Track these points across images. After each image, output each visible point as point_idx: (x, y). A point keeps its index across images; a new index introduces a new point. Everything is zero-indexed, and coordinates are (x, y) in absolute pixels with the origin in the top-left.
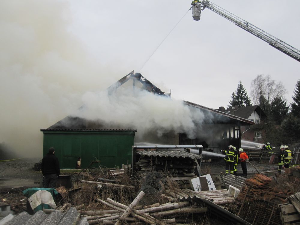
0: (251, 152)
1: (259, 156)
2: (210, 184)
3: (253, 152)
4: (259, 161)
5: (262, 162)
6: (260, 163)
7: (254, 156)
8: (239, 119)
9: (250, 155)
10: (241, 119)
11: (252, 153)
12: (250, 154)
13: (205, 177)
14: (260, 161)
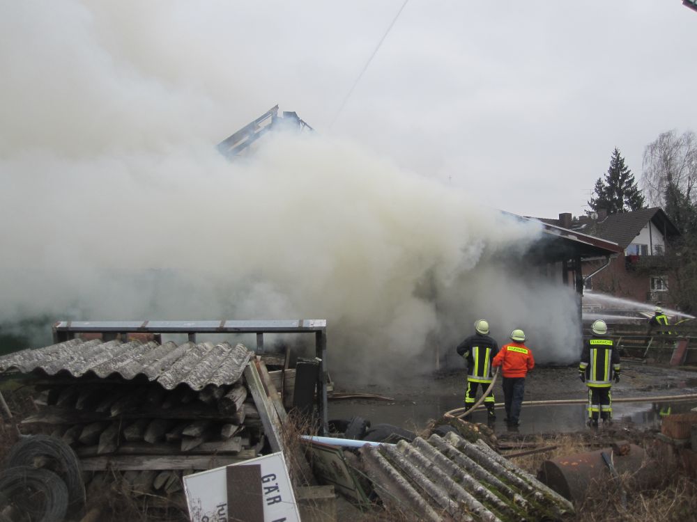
0: (622, 332)
1: (643, 342)
2: (277, 500)
3: (625, 332)
4: (642, 357)
5: (651, 360)
6: (645, 361)
7: (631, 341)
8: (575, 238)
9: (619, 341)
10: (579, 237)
11: (623, 334)
12: (618, 338)
13: (257, 468)
14: (646, 357)
